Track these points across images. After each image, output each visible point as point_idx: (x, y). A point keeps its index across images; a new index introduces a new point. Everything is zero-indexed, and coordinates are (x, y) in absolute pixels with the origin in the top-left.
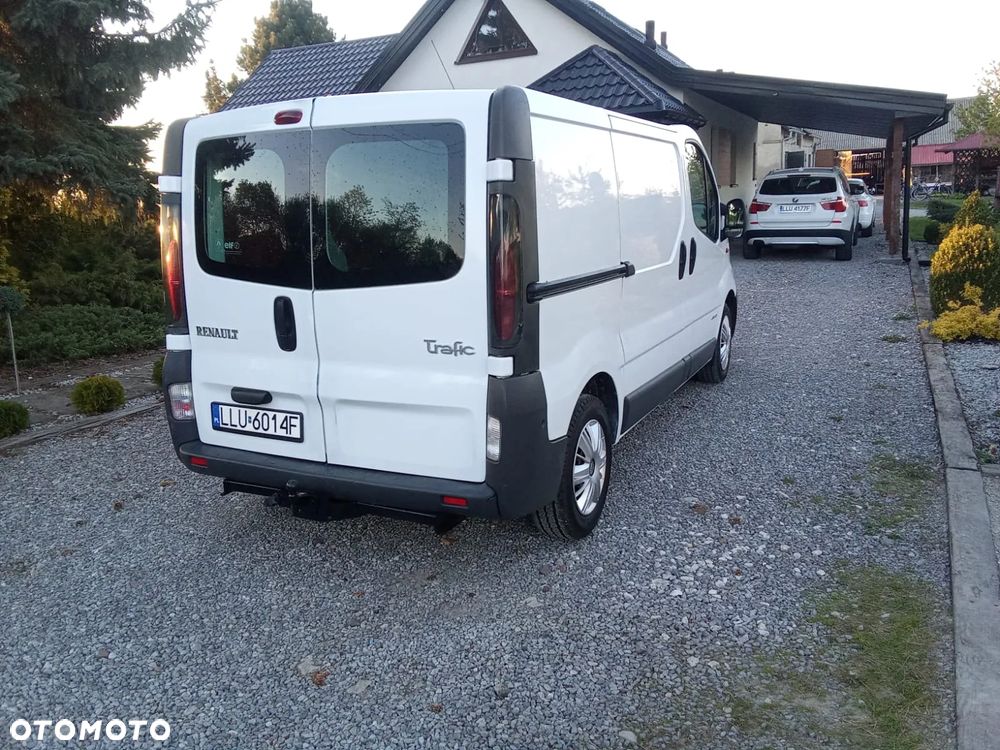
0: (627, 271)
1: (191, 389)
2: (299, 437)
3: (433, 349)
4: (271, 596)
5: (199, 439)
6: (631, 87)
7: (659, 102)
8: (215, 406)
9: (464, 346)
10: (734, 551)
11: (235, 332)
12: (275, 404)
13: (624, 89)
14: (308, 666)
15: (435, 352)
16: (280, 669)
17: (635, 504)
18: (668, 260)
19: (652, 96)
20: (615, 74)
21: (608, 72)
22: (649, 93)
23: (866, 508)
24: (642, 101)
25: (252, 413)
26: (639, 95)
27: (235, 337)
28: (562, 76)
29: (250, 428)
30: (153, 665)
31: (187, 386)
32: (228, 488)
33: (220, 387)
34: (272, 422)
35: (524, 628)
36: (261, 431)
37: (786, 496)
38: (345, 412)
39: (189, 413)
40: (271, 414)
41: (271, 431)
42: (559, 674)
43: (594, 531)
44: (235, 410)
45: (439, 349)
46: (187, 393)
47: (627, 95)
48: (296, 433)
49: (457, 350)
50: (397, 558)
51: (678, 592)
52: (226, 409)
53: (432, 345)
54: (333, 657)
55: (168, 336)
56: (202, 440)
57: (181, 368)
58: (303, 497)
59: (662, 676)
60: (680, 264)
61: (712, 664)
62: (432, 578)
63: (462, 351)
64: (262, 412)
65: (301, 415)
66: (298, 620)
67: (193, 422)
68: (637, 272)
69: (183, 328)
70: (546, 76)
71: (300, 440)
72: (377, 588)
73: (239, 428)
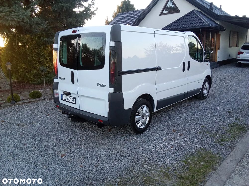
0: (158, 69)
1: (58, 91)
2: (75, 103)
3: (98, 85)
4: (65, 137)
5: (59, 102)
6: (202, 20)
7: (209, 24)
8: (62, 94)
9: (104, 85)
10: (175, 142)
11: (65, 79)
12: (72, 95)
13: (200, 21)
14: (62, 153)
15: (99, 86)
16: (57, 153)
17: (159, 127)
18: (178, 67)
19: (207, 23)
20: (198, 17)
21: (197, 16)
22: (207, 22)
23: (219, 136)
24: (204, 24)
25: (67, 97)
26: (204, 22)
27: (65, 80)
28: (185, 18)
29: (67, 100)
30: (34, 148)
31: (57, 90)
32: (63, 113)
33: (62, 90)
34: (70, 99)
35: (112, 152)
36: (69, 101)
37: (199, 130)
38: (83, 98)
39: (58, 96)
40: (70, 97)
41: (70, 101)
42: (113, 163)
43: (144, 133)
44: (65, 96)
45: (100, 85)
46: (57, 92)
47: (200, 22)
48: (74, 102)
49: (103, 86)
50: (95, 133)
51: (154, 150)
52: (63, 95)
53: (98, 84)
54: (68, 152)
55: (54, 79)
56: (60, 102)
57: (56, 86)
58: (72, 116)
59: (135, 168)
60: (183, 68)
61: (149, 167)
62: (100, 138)
63: (104, 86)
64: (69, 97)
65: (75, 98)
66: (67, 143)
67: (58, 98)
68: (162, 69)
69: (57, 77)
70: (180, 18)
71: (75, 104)
72: (87, 139)
73: (65, 100)
